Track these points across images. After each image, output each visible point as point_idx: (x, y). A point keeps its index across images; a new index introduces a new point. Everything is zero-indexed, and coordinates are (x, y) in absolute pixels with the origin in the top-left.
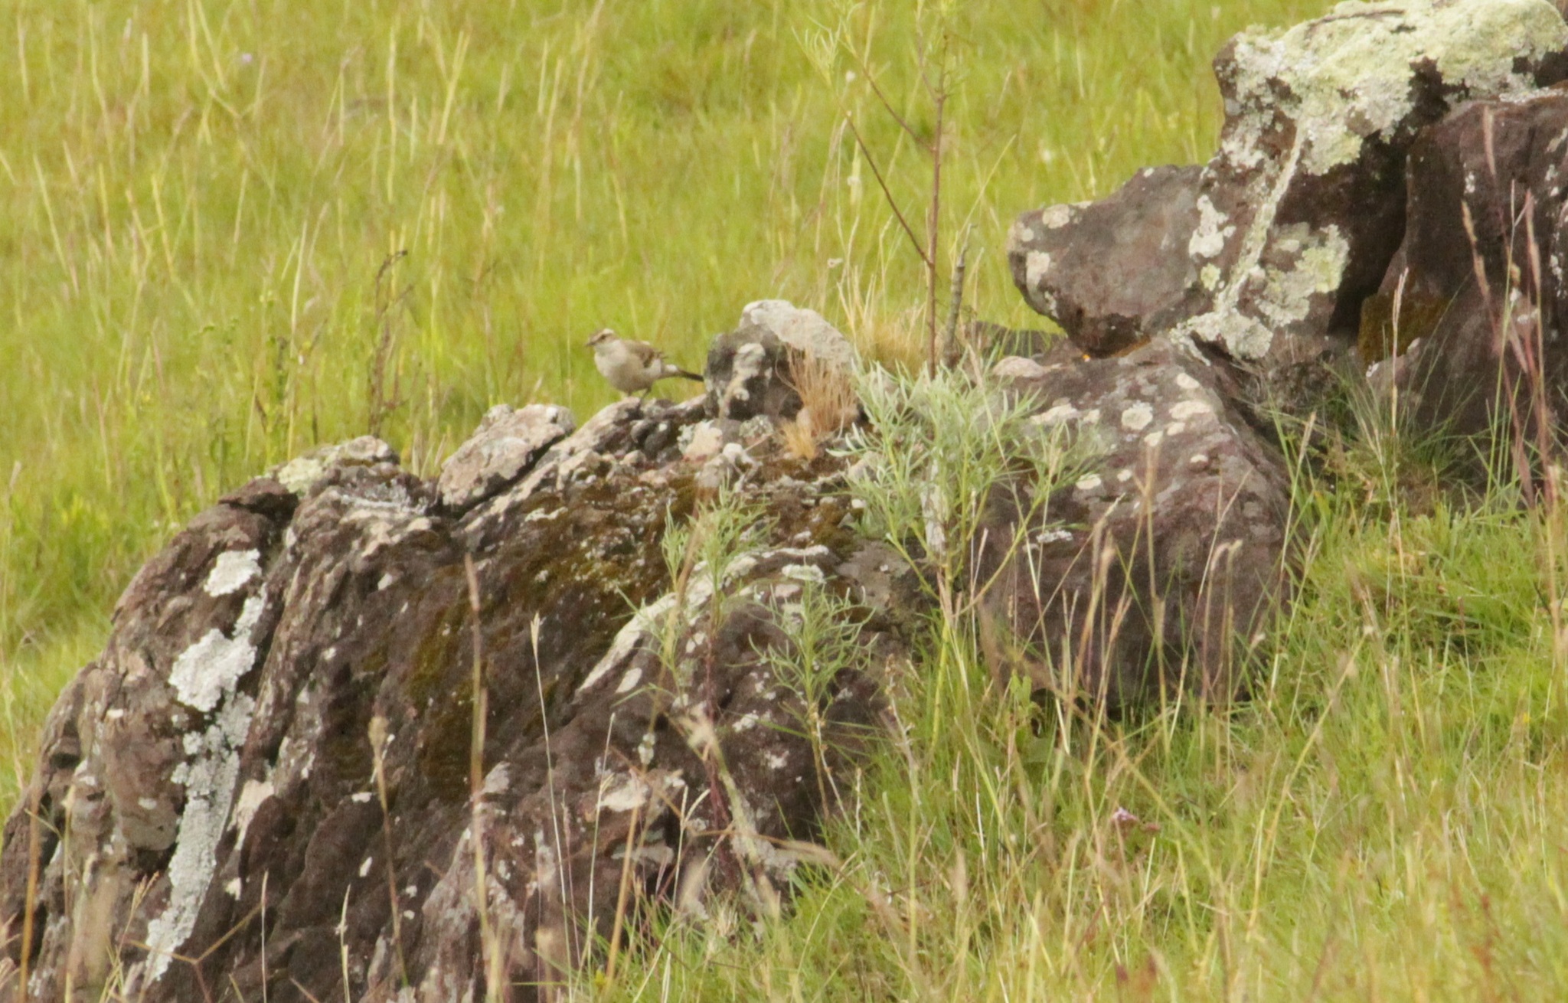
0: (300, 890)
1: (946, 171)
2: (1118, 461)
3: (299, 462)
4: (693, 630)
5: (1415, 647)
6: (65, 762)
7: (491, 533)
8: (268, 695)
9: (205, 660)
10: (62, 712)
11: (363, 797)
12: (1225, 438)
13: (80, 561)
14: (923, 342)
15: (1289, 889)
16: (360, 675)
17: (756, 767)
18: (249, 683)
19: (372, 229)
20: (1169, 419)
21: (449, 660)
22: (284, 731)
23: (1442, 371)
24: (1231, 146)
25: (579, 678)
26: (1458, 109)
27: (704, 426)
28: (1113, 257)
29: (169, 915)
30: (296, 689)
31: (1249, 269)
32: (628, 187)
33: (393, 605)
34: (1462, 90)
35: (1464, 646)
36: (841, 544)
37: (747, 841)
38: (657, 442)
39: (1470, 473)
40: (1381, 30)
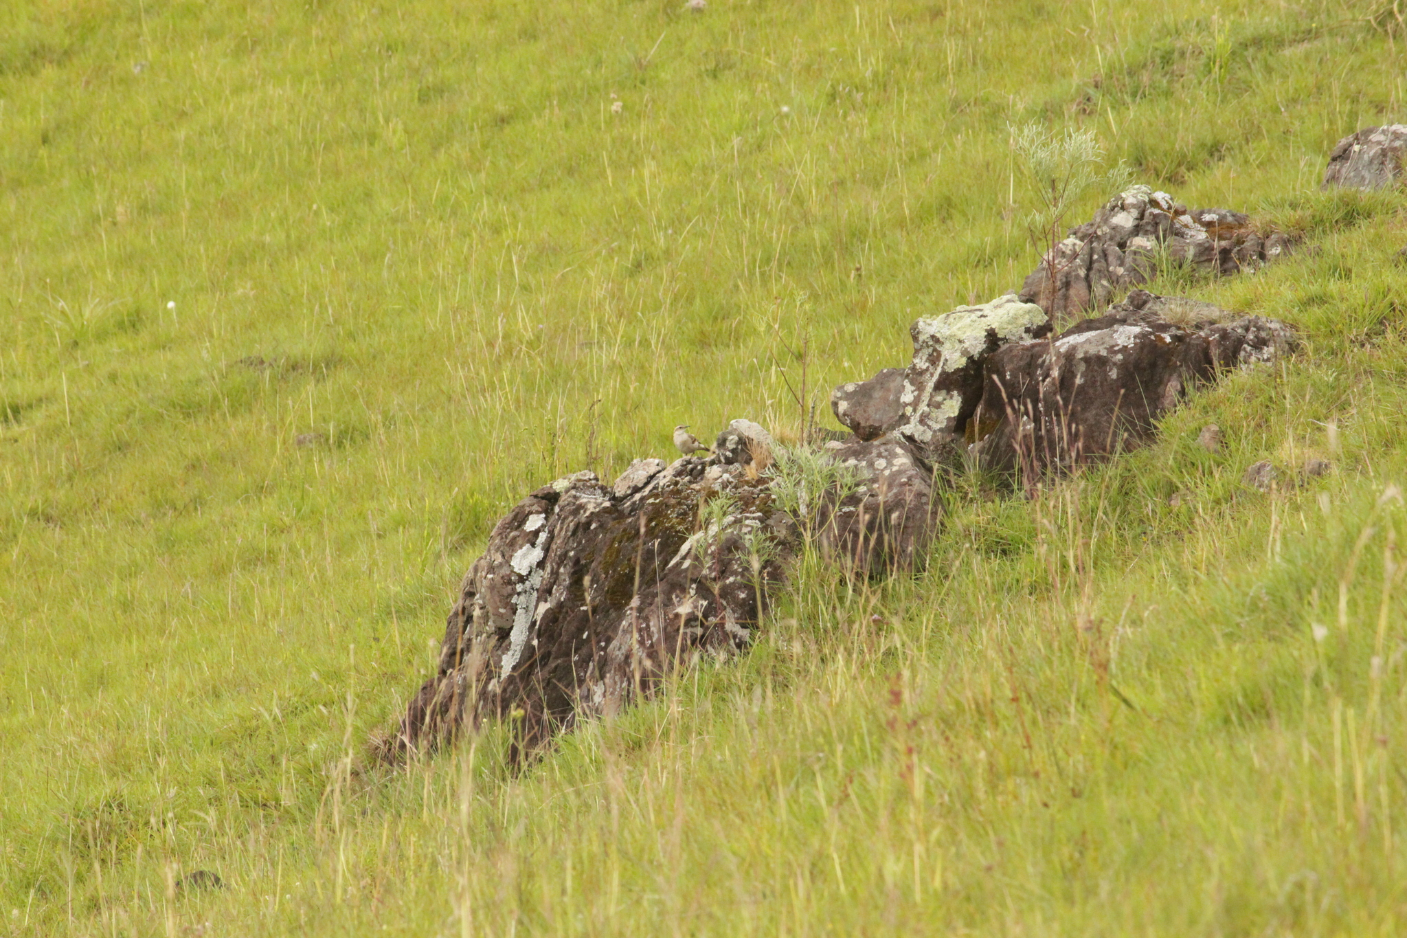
0: (561, 644)
1: (808, 371)
2: (874, 481)
3: (560, 480)
4: (710, 545)
5: (987, 552)
6: (471, 594)
7: (634, 508)
8: (548, 569)
9: (524, 556)
10: (468, 575)
11: (584, 608)
12: (913, 472)
13: (477, 518)
14: (799, 434)
15: (938, 645)
16: (583, 562)
17: (735, 598)
18: (541, 565)
19: (588, 391)
20: (893, 465)
21: (617, 557)
22: (554, 583)
23: (997, 447)
24: (916, 361)
25: (667, 563)
26: (1004, 347)
27: (715, 467)
28: (872, 403)
29: (510, 653)
30: (559, 568)
31: (923, 407)
32: (687, 376)
33: (596, 535)
34: (1005, 340)
35: (1004, 552)
36: (767, 512)
37: (731, 626)
38: (696, 473)
39: (1008, 486)
40: (974, 316)
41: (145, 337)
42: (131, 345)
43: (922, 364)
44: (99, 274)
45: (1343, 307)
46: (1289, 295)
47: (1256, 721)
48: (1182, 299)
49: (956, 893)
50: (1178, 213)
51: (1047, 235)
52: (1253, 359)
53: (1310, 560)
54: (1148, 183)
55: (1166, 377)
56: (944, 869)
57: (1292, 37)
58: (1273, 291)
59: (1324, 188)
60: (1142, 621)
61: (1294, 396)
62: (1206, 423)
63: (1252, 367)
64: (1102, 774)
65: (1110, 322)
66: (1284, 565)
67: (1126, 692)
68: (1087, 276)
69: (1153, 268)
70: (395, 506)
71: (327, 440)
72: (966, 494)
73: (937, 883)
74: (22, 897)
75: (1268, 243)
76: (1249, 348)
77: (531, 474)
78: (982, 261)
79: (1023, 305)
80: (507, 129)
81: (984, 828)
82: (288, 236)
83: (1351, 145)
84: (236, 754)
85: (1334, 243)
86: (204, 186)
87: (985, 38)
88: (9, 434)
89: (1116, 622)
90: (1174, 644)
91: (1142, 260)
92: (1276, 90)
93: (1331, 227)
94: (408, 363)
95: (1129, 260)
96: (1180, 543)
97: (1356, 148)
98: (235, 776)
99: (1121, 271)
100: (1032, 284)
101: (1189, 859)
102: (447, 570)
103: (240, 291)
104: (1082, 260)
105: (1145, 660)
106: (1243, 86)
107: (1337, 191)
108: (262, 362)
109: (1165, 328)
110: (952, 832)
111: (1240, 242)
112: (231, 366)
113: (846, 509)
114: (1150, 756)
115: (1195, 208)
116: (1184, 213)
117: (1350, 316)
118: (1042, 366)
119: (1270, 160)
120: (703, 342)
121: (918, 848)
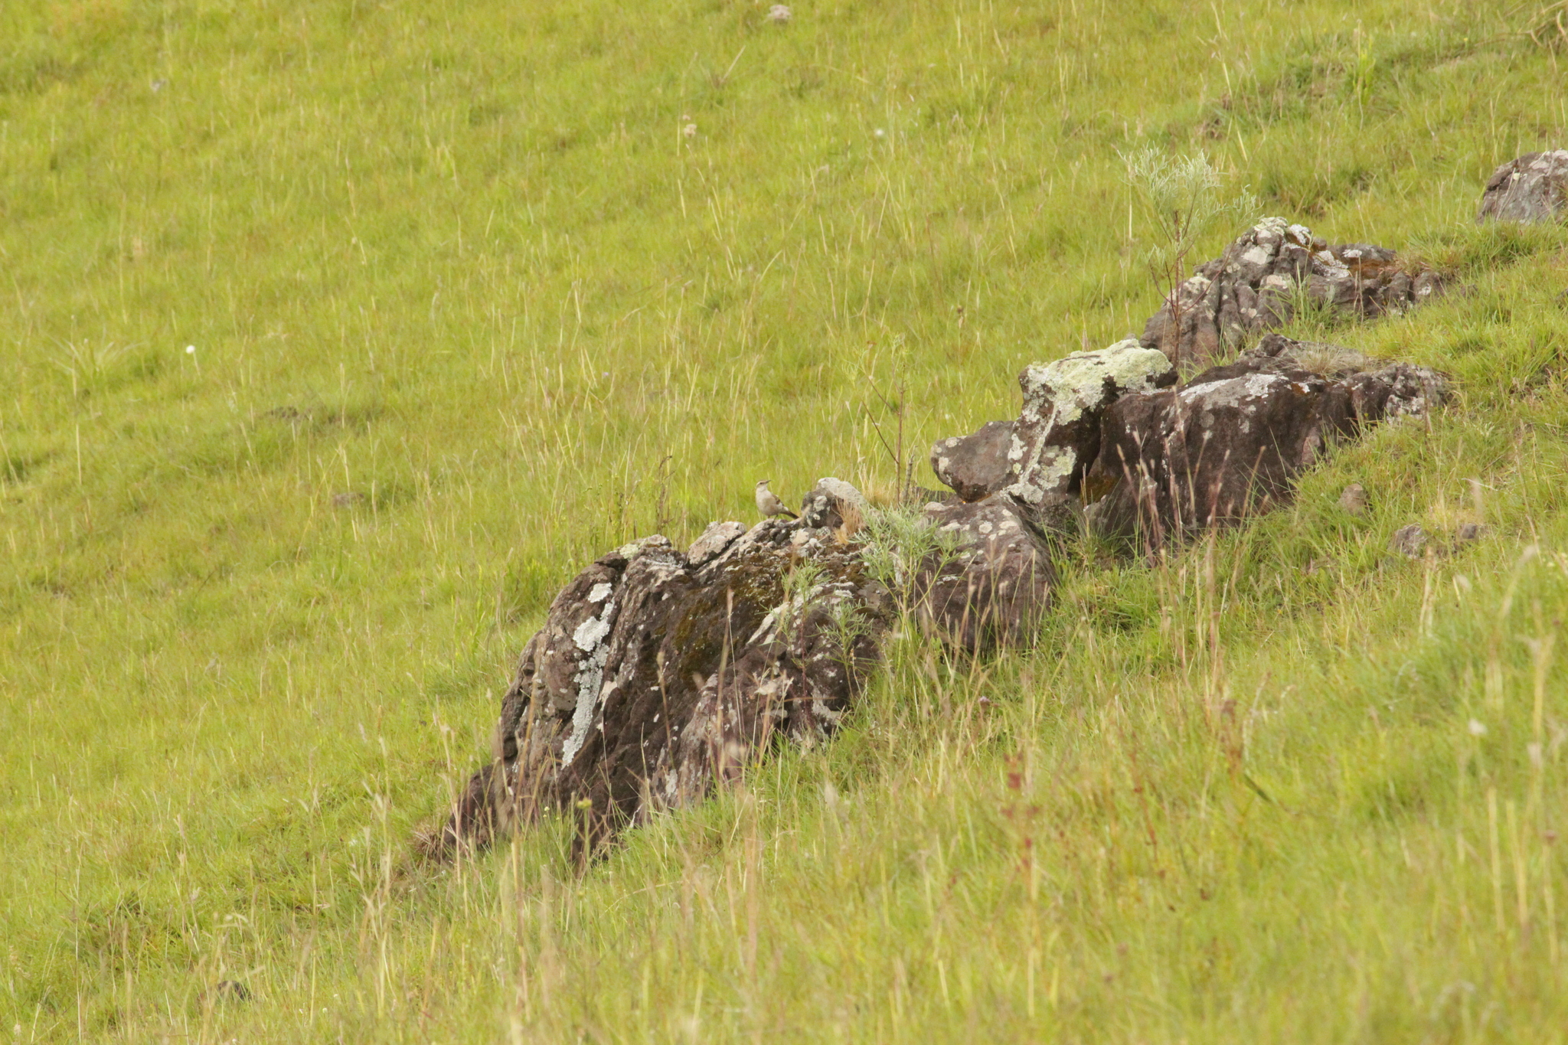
0: (628, 728)
1: (904, 423)
2: (977, 546)
3: (629, 545)
4: (796, 618)
5: (1104, 626)
6: (529, 673)
7: (710, 576)
8: (615, 645)
9: (588, 630)
10: (526, 651)
11: (655, 688)
12: (1022, 537)
13: (535, 587)
14: (894, 495)
15: (1049, 730)
16: (654, 636)
17: (823, 676)
18: (607, 640)
19: (659, 447)
20: (999, 529)
21: (692, 631)
22: (622, 660)
23: (1116, 508)
24: (1026, 413)
25: (747, 638)
26: (1123, 397)
27: (801, 531)
28: (975, 461)
29: (572, 738)
30: (626, 643)
31: (1033, 465)
32: (769, 430)
33: (668, 607)
34: (1125, 390)
35: (1125, 627)
36: (859, 581)
37: (819, 708)
38: (780, 537)
39: (1129, 554)
40: (1090, 363)
41: (164, 385)
42: (148, 395)
43: (1032, 416)
44: (113, 316)
45: (1501, 353)
46: (1439, 338)
47: (1406, 815)
48: (1321, 344)
49: (1074, 1006)
50: (1316, 248)
51: (1173, 272)
52: (1401, 411)
53: (1466, 635)
54: (1283, 215)
55: (1304, 430)
56: (1061, 981)
57: (1442, 52)
58: (1423, 335)
59: (1479, 220)
60: (1278, 703)
61: (1446, 453)
62: (1348, 482)
63: (1400, 419)
64: (1236, 875)
65: (1242, 370)
66: (1438, 641)
67: (1258, 780)
68: (1216, 320)
69: (1290, 310)
70: (443, 574)
71: (369, 500)
72: (1081, 561)
73: (1053, 996)
74: (27, 1010)
75: (1418, 282)
76: (1396, 399)
77: (595, 539)
78: (1099, 302)
79: (1144, 351)
80: (569, 155)
81: (1101, 932)
82: (324, 273)
83: (1510, 173)
84: (265, 850)
85: (1490, 281)
86: (230, 217)
87: (1102, 53)
88: (12, 495)
89: (1249, 704)
90: (1314, 729)
91: (1277, 300)
92: (1427, 112)
93: (1488, 264)
94: (458, 414)
95: (1262, 301)
96: (1319, 616)
97: (1516, 176)
98: (265, 875)
99: (1253, 313)
100: (1154, 328)
101: (1332, 968)
102: (502, 647)
103: (270, 335)
104: (1210, 301)
105: (1282, 746)
106: (1389, 107)
107: (1494, 224)
108: (295, 414)
109: (1302, 376)
110: (1067, 936)
111: (1386, 280)
112: (261, 418)
113: (947, 578)
114: (1288, 854)
115: (1335, 241)
116: (1323, 248)
117: (1509, 364)
118: (1165, 418)
119: (1419, 189)
120: (786, 391)
121: (1034, 955)
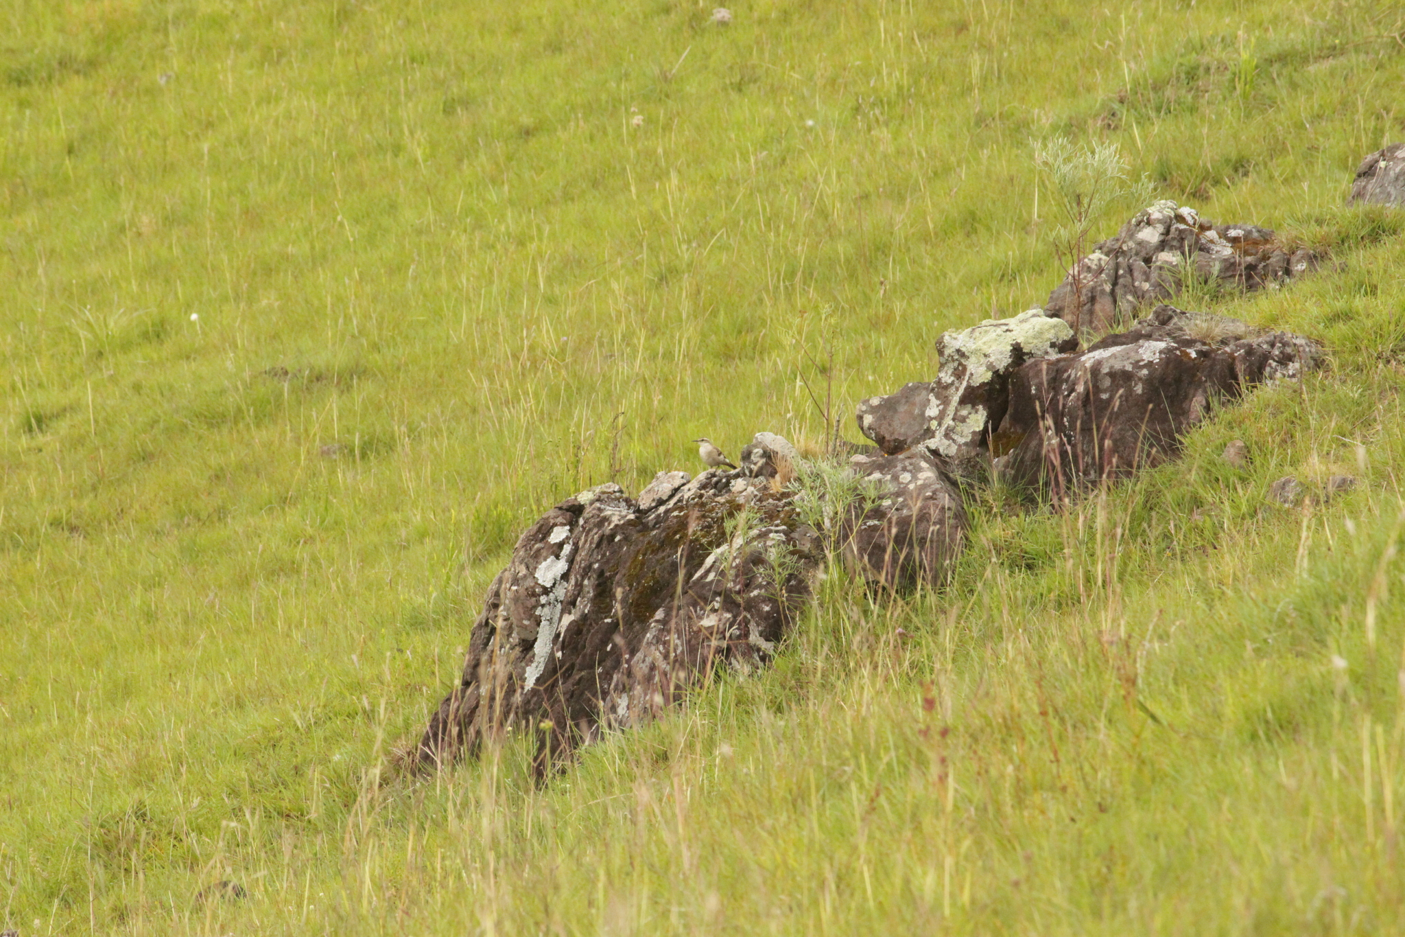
0: (584, 656)
1: (832, 383)
2: (898, 495)
3: (585, 492)
4: (735, 558)
5: (1011, 566)
6: (496, 606)
7: (658, 520)
8: (573, 582)
9: (548, 568)
10: (493, 587)
11: (609, 620)
12: (938, 486)
13: (501, 530)
14: (823, 448)
16: (608, 574)
17: (759, 611)
18: (565, 576)
19: (612, 405)
20: (917, 479)
21: (641, 569)
22: (578, 595)
23: (1022, 461)
24: (942, 375)
25: (691, 576)
26: (1029, 362)
27: (739, 480)
28: (896, 417)
29: (534, 665)
30: (583, 580)
31: (948, 422)
32: (711, 389)
33: (621, 547)
34: (1031, 354)
35: (1029, 567)
36: (792, 526)
37: (755, 638)
38: (721, 486)
39: (1033, 501)
40: (999, 331)
41: (168, 347)
42: (155, 356)
43: (947, 377)
44: (124, 285)
45: (1369, 323)
46: (1315, 311)
47: (1283, 736)
48: (1207, 314)
49: (985, 906)
50: (1203, 228)
51: (1075, 249)
52: (1278, 375)
53: (1338, 576)
54: (1173, 198)
55: (1192, 392)
56: (973, 884)
57: (1316, 53)
58: (1298, 307)
59: (1350, 204)
60: (1168, 636)
61: (1319, 412)
62: (1231, 439)
63: (1277, 382)
64: (1130, 789)
65: (1136, 337)
66: (1312, 581)
67: (1148, 705)
68: (1113, 293)
69: (1179, 284)
70: (418, 517)
71: (352, 451)
72: (991, 508)
73: (966, 897)
74: (45, 906)
75: (1294, 259)
76: (1274, 364)
77: (555, 487)
78: (1007, 276)
79: (1049, 320)
80: (533, 143)
81: (1009, 841)
82: (313, 248)
83: (1377, 161)
84: (259, 764)
85: (1359, 259)
86: (229, 196)
87: (1010, 53)
88: (33, 444)
89: (1143, 637)
90: (1201, 659)
91: (1167, 275)
92: (1302, 106)
93: (1357, 243)
94: (432, 374)
95: (1154, 275)
96: (1204, 558)
97: (1382, 164)
98: (258, 786)
99: (1146, 286)
100: (1057, 299)
101: (1217, 873)
102: (471, 582)
103: (264, 302)
104: (1108, 275)
105: (1172, 675)
106: (1268, 102)
107: (1362, 207)
108: (286, 373)
109: (1190, 343)
110: (979, 843)
111: (1265, 257)
112: (256, 377)
113: (871, 523)
114: (1177, 771)
115: (1219, 222)
116: (1209, 228)
117: (1376, 333)
118: (1067, 380)
119: (1294, 176)
120: (726, 355)
121: (949, 862)
